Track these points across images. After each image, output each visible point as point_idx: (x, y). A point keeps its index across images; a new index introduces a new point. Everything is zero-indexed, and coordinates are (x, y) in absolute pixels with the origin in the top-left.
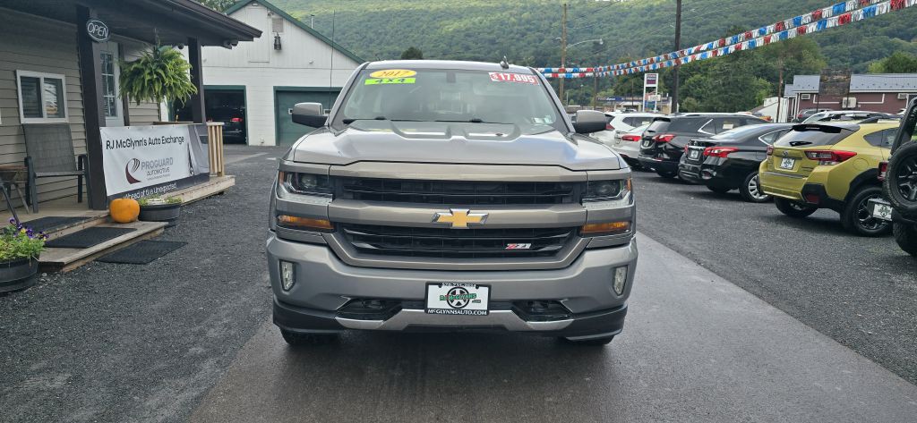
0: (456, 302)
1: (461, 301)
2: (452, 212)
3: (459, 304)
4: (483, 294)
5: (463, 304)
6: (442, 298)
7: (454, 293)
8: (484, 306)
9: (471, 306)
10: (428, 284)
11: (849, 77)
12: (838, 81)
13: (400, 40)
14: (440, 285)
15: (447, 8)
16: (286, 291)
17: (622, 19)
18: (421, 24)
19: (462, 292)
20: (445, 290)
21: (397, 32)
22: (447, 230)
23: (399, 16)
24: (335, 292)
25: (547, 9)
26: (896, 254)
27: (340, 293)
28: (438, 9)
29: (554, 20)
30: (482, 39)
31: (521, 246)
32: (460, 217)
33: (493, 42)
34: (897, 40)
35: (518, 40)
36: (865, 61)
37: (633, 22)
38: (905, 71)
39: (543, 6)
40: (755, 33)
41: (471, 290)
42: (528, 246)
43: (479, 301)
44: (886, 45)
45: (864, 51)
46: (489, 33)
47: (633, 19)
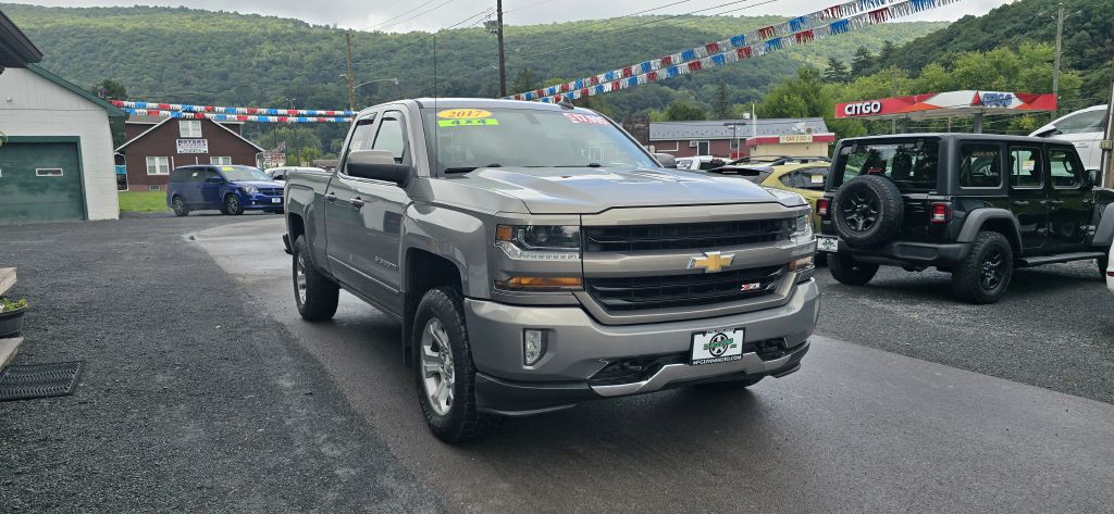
0: (716, 350)
1: (721, 348)
2: (706, 256)
3: (719, 351)
4: (738, 337)
5: (723, 350)
6: (706, 347)
7: (716, 341)
8: (738, 350)
9: (730, 352)
10: (693, 334)
11: (648, 125)
12: (639, 129)
13: (78, 70)
14: (704, 333)
15: (150, 29)
16: (530, 365)
17: (392, 55)
18: (110, 48)
19: (722, 338)
20: (709, 337)
21: (71, 58)
22: (701, 276)
23: (73, 36)
24: (593, 357)
25: (295, 38)
26: (829, 282)
27: (598, 357)
28: (136, 29)
29: (307, 52)
30: (207, 72)
31: (752, 286)
32: (712, 260)
33: (224, 76)
34: (666, 88)
35: (260, 75)
36: (642, 109)
37: (405, 59)
38: (686, 119)
39: (289, 34)
40: (601, 77)
41: (729, 334)
42: (758, 285)
43: (735, 346)
44: (658, 93)
45: (640, 99)
46: (219, 65)
47: (405, 56)
